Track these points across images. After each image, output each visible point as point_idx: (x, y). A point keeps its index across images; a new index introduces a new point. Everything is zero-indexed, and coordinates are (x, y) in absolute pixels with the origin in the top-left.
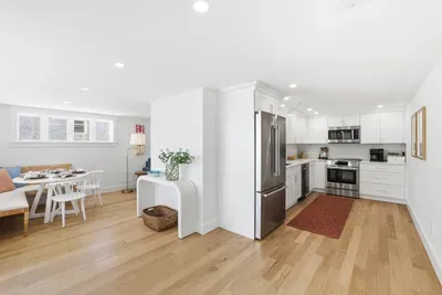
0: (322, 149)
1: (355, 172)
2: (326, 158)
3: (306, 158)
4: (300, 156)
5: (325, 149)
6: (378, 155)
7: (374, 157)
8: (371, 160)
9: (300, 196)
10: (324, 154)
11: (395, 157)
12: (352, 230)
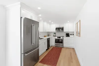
0: (54, 33)
1: (62, 40)
2: (55, 36)
3: (50, 36)
4: (48, 36)
5: (55, 33)
6: (68, 35)
7: (67, 35)
8: (66, 36)
9: (47, 49)
10: (55, 35)
11: (72, 35)
12: (61, 61)
